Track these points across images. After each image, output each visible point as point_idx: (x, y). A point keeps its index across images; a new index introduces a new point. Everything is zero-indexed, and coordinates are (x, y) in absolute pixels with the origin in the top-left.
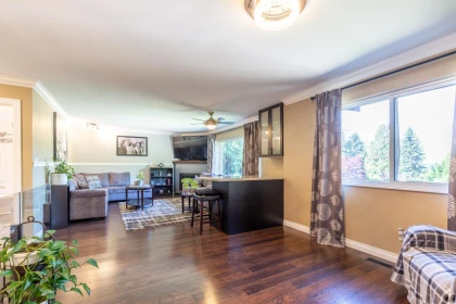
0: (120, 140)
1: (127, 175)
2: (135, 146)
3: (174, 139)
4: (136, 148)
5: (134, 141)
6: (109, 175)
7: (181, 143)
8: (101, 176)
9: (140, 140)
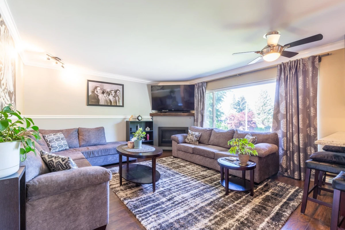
0: (92, 85)
1: (101, 130)
2: (109, 94)
3: (152, 88)
4: (111, 97)
5: (108, 88)
6: (79, 132)
7: (159, 93)
8: (67, 133)
9: (116, 87)
